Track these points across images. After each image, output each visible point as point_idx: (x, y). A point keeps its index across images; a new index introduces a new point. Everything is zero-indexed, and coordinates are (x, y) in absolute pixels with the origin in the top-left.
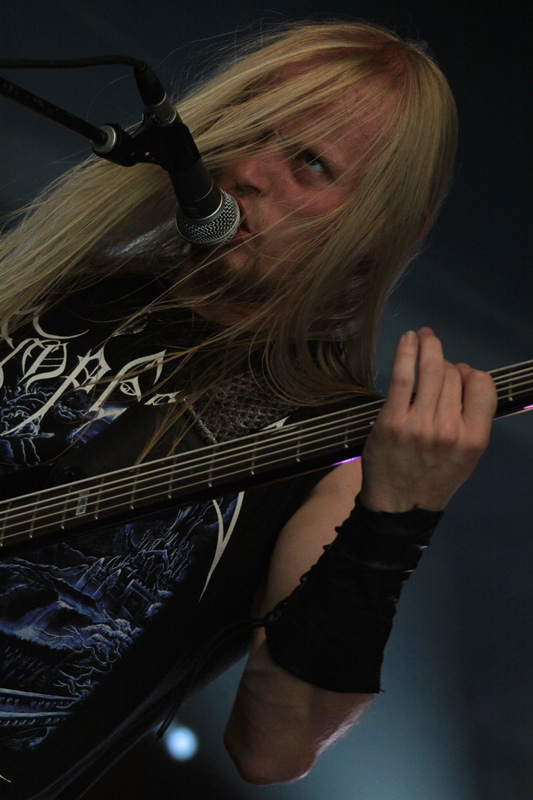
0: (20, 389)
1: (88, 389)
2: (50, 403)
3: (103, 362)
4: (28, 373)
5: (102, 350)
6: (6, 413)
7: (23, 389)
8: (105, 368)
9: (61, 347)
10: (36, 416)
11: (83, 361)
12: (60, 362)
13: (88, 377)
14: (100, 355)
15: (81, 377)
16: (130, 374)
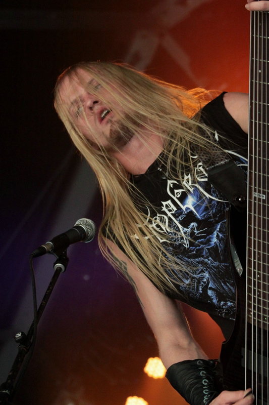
0: (170, 234)
1: (175, 209)
2: (177, 223)
3: (167, 203)
4: (165, 230)
5: (162, 202)
6: (178, 241)
7: (170, 233)
8: (169, 202)
9: (159, 217)
10: (181, 229)
11: (164, 209)
12: (164, 217)
13: (171, 209)
14: (164, 203)
15: (170, 211)
16: (173, 193)
